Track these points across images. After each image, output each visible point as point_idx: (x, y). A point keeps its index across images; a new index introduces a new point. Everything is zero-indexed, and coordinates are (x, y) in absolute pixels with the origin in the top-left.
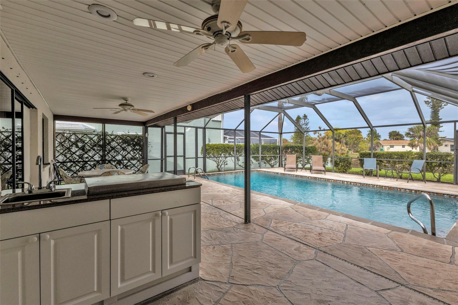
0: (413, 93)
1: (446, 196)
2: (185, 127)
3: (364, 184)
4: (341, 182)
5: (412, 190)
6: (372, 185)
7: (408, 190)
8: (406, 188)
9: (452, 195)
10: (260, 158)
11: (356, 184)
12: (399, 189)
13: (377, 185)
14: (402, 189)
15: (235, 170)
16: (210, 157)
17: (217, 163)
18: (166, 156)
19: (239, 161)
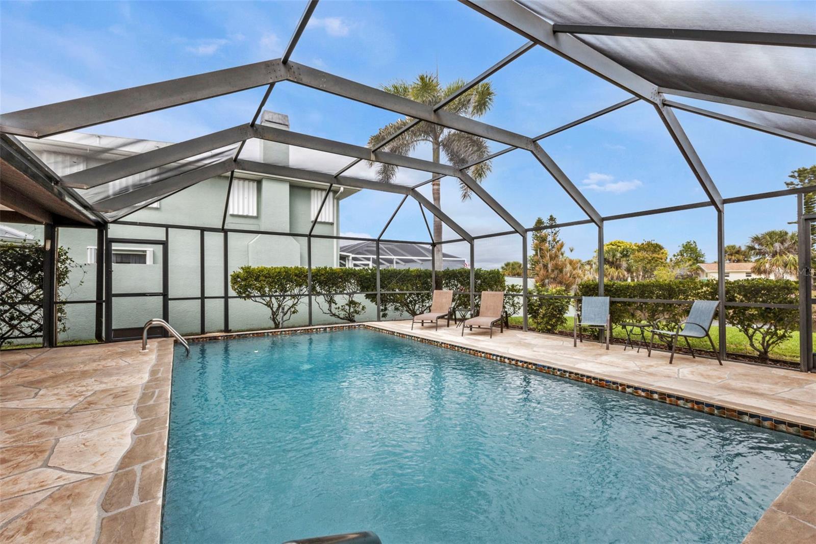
0: (665, 110)
1: (746, 418)
2: (167, 227)
3: (544, 366)
4: (499, 358)
5: (653, 392)
6: (559, 370)
7: (644, 390)
8: (636, 385)
9: (766, 419)
10: (378, 297)
11: (527, 368)
12: (620, 388)
13: (571, 373)
14: (629, 387)
15: (309, 326)
16: (249, 297)
17: (272, 309)
18: (110, 295)
19: (336, 304)
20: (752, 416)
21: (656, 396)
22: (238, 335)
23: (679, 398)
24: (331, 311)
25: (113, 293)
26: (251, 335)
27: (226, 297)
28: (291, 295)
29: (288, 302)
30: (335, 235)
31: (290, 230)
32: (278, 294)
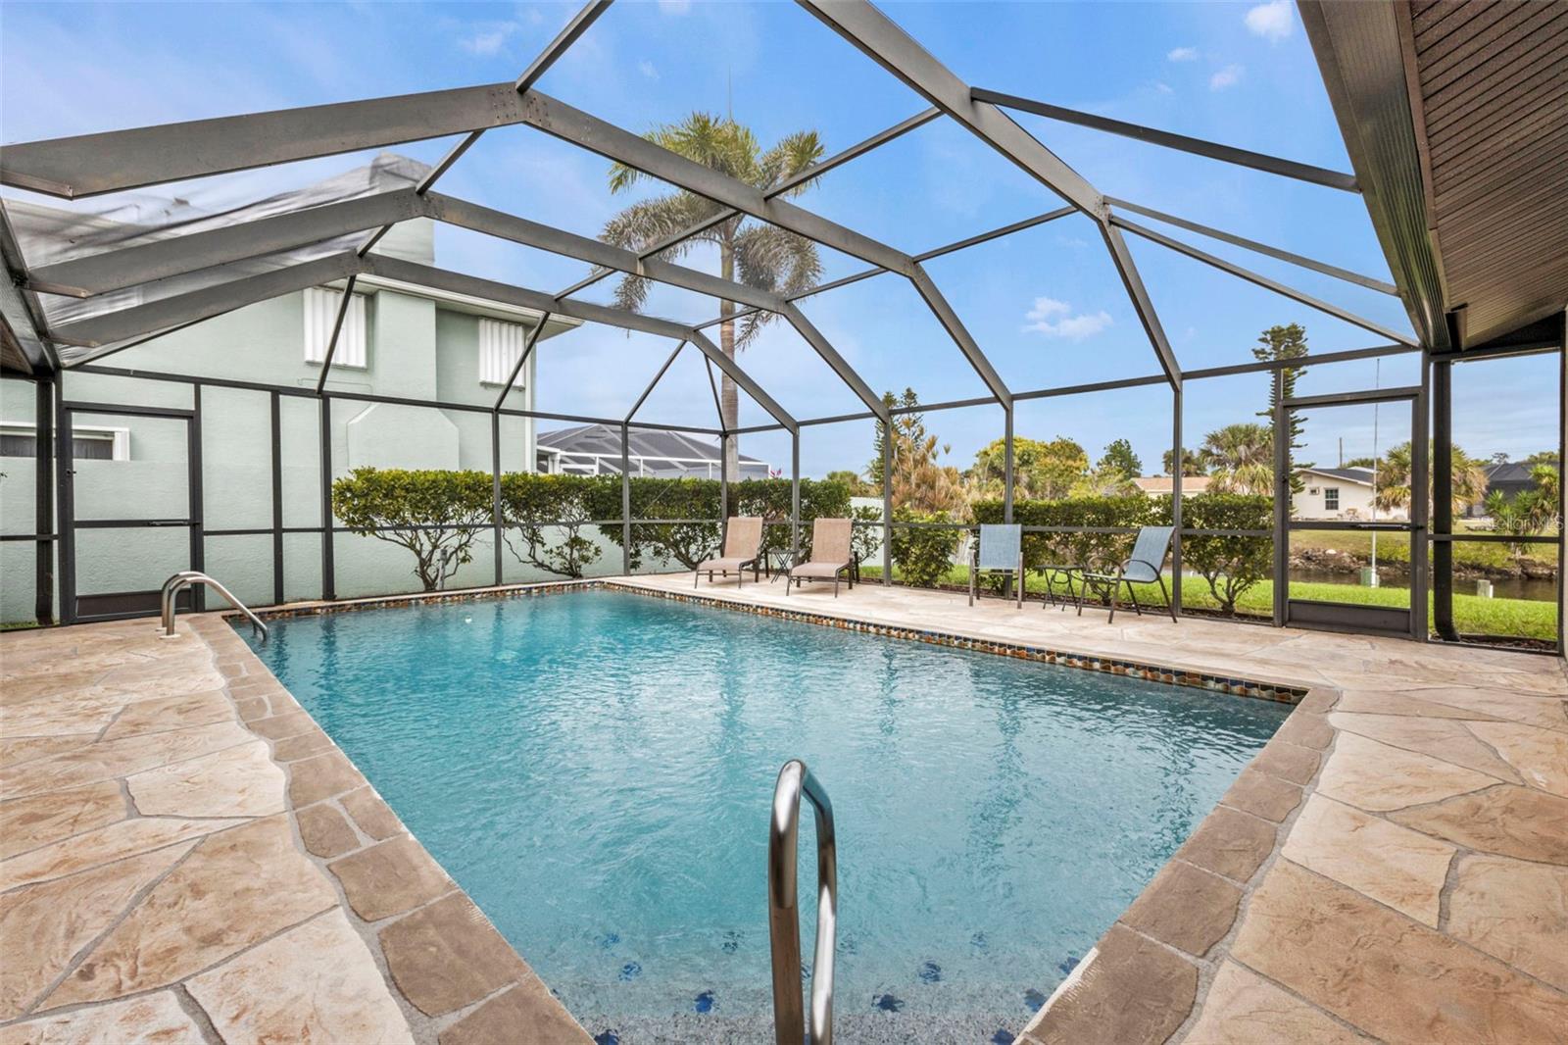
1: (1211, 684)
2: (198, 382)
3: (933, 634)
4: (858, 626)
5: (1092, 660)
6: (957, 638)
7: (1080, 658)
8: (1070, 651)
9: (1235, 682)
10: (627, 529)
11: (906, 638)
12: (1047, 658)
13: (975, 641)
14: (1060, 655)
15: (497, 585)
16: (373, 529)
17: (419, 553)
18: (68, 524)
19: (544, 545)
20: (1219, 680)
21: (1097, 665)
22: (355, 604)
23: (1127, 665)
24: (534, 557)
25: (76, 519)
26: (384, 605)
27: (327, 530)
28: (457, 527)
29: (451, 539)
30: (528, 409)
31: (438, 397)
32: (429, 523)
